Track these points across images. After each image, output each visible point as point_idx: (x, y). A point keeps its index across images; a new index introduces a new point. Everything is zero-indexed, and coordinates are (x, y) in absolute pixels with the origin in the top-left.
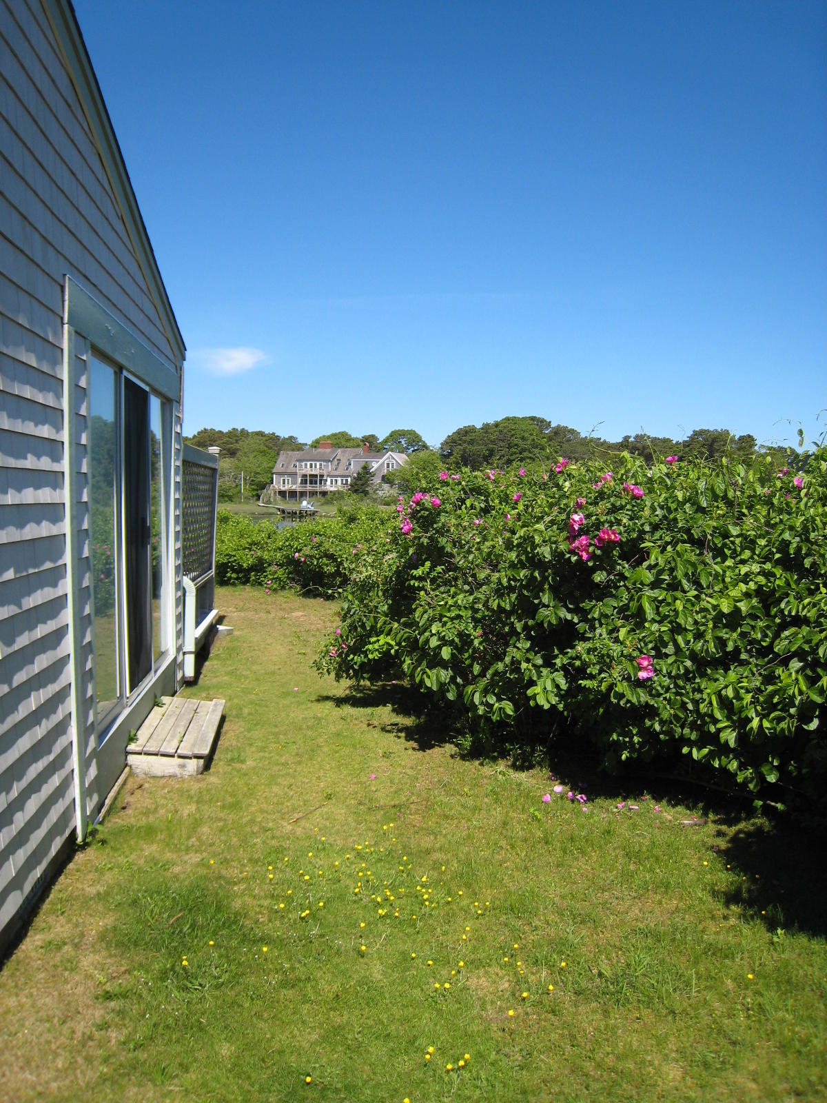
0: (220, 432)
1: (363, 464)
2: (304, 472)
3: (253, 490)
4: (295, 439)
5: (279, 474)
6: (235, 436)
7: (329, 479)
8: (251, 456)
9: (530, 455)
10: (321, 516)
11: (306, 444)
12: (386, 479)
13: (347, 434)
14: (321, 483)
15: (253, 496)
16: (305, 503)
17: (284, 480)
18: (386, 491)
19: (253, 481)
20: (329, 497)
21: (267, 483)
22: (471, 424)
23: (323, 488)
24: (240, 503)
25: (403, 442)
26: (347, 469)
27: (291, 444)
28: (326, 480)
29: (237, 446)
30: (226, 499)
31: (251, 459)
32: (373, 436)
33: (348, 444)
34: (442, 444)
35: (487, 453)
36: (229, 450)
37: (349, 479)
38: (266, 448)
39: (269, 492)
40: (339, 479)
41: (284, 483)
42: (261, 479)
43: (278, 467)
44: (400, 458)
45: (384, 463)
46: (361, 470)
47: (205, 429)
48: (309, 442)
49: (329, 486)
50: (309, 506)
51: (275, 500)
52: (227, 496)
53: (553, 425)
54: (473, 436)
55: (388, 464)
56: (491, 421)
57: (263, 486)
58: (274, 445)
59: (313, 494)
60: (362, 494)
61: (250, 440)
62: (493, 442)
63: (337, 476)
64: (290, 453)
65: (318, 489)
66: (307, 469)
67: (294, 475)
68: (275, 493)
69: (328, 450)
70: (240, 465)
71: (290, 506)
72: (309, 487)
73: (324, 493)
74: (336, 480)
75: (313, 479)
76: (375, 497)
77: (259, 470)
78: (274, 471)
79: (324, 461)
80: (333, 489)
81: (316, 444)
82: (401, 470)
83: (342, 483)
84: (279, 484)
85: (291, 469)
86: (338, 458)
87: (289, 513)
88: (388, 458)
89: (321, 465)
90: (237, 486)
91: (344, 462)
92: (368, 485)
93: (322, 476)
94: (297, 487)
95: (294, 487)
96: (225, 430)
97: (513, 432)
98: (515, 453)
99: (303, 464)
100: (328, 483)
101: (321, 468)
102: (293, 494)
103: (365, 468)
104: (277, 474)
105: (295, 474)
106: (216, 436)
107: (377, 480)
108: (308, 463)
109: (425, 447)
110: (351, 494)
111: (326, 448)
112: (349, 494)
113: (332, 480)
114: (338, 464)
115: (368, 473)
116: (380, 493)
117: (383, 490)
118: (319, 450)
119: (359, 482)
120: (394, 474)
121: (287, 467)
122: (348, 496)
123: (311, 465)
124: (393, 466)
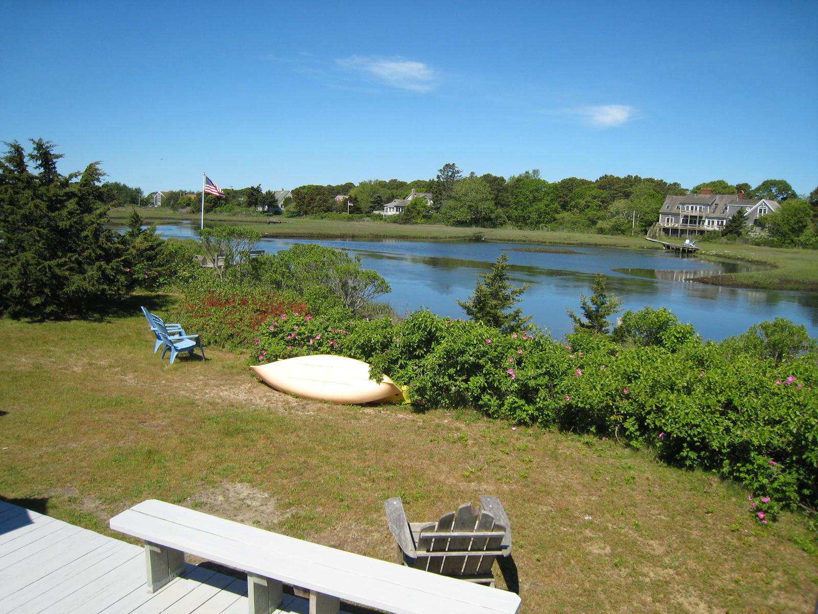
0: (618, 178)
1: (738, 209)
2: (686, 213)
3: (642, 226)
4: (679, 185)
5: (664, 214)
6: (630, 181)
7: (707, 221)
8: (642, 198)
10: (701, 254)
11: (688, 190)
12: (757, 223)
13: (724, 183)
14: (699, 223)
15: (642, 231)
16: (687, 242)
17: (668, 219)
18: (757, 233)
19: (642, 219)
20: (706, 235)
21: (654, 221)
23: (701, 228)
24: (631, 236)
25: (773, 191)
26: (723, 212)
27: (675, 189)
28: (704, 221)
29: (631, 190)
30: (620, 232)
31: (642, 201)
32: (746, 185)
33: (723, 191)
34: (812, 194)
36: (624, 193)
37: (725, 221)
38: (654, 192)
39: (655, 228)
40: (716, 221)
41: (668, 221)
42: (650, 218)
43: (664, 209)
44: (773, 205)
45: (757, 208)
46: (736, 214)
47: (606, 175)
48: (691, 188)
49: (706, 226)
50: (692, 245)
51: (659, 235)
52: (620, 230)
55: (761, 211)
57: (650, 224)
58: (661, 190)
59: (692, 232)
60: (736, 235)
61: (642, 186)
63: (714, 218)
64: (674, 197)
65: (697, 228)
66: (689, 211)
67: (677, 215)
68: (660, 230)
69: (708, 196)
70: (633, 205)
71: (674, 242)
72: (689, 226)
73: (702, 232)
74: (713, 222)
75: (693, 220)
76: (747, 238)
77: (648, 210)
78: (660, 211)
79: (704, 205)
80: (710, 228)
81: (697, 190)
82: (773, 216)
83: (718, 224)
84: (663, 222)
85: (675, 210)
86: (716, 202)
87: (673, 249)
88: (761, 204)
89: (700, 208)
90: (629, 221)
91: (721, 206)
92: (742, 227)
93: (701, 217)
94: (679, 225)
95: (676, 225)
96: (622, 177)
99: (686, 207)
100: (706, 223)
101: (700, 210)
102: (675, 231)
103: (740, 213)
104: (663, 214)
105: (679, 215)
106: (615, 181)
107: (750, 224)
108: (690, 207)
109: (794, 195)
110: (726, 234)
111: (706, 194)
112: (724, 234)
113: (709, 222)
114: (716, 208)
115: (742, 217)
116: (752, 235)
117: (754, 232)
118: (700, 195)
119: (734, 225)
120: (766, 219)
121: (672, 209)
122: (723, 236)
123: (692, 208)
124: (765, 212)
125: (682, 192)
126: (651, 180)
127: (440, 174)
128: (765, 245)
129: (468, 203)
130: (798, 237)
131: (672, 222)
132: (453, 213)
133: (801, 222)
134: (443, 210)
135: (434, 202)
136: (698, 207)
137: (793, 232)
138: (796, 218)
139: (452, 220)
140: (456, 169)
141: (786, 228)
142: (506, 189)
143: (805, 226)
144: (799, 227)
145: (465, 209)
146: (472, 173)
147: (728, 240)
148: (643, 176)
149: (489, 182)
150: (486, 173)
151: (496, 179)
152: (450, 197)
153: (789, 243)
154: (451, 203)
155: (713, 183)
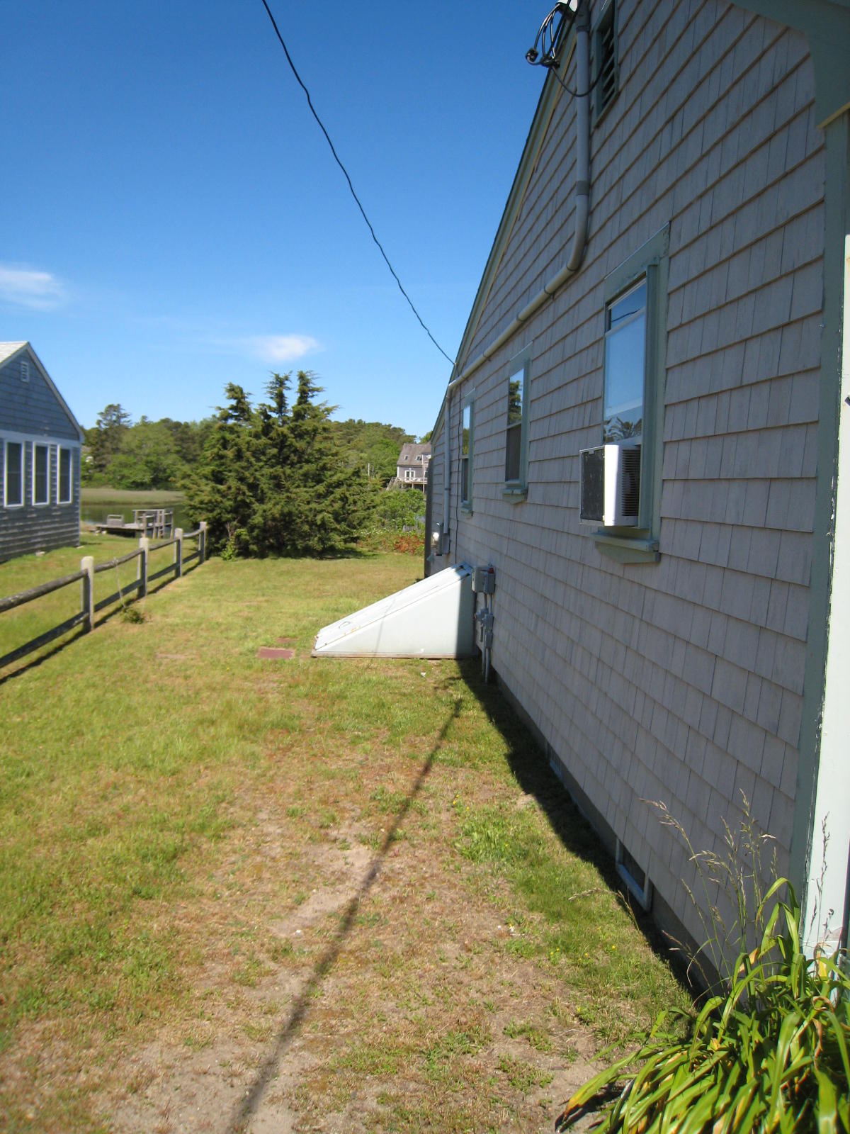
125: (411, 439)
126: (377, 425)
127: (101, 419)
129: (145, 458)
131: (412, 476)
132: (126, 472)
134: (110, 467)
135: (95, 457)
139: (124, 482)
140: (123, 412)
142: (192, 439)
145: (141, 466)
146: (144, 418)
148: (368, 420)
149: (170, 428)
150: (163, 418)
151: (178, 425)
152: (116, 450)
154: (121, 458)
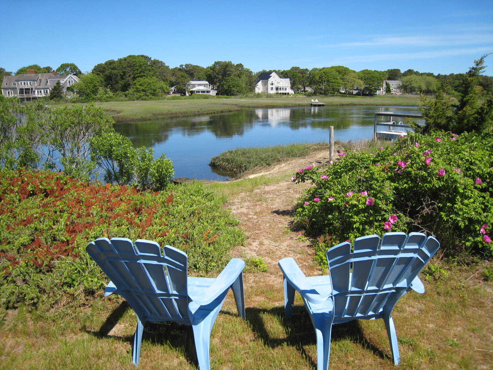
1: (56, 82)
2: (21, 87)
5: (5, 89)
7: (36, 91)
9: (145, 74)
11: (12, 72)
12: (68, 89)
13: (38, 66)
14: (32, 93)
17: (9, 92)
20: (38, 100)
22: (112, 59)
23: (34, 96)
25: (68, 70)
26: (46, 85)
27: (4, 73)
28: (35, 91)
32: (49, 67)
33: (39, 71)
34: (93, 71)
35: (122, 74)
37: (48, 90)
40: (42, 91)
41: (9, 94)
43: (4, 85)
44: (76, 78)
45: (67, 80)
46: (55, 85)
49: (36, 95)
53: (152, 59)
54: (114, 65)
55: (69, 82)
56: (122, 58)
59: (28, 99)
60: (59, 98)
62: (125, 68)
63: (41, 89)
65: (31, 97)
66: (23, 85)
67: (14, 89)
69: (33, 75)
72: (25, 96)
73: (35, 98)
74: (41, 92)
75: (27, 91)
76: (66, 99)
78: (2, 87)
79: (32, 81)
80: (39, 96)
81: (21, 72)
82: (79, 84)
83: (44, 93)
85: (12, 86)
86: (39, 78)
88: (69, 78)
91: (44, 81)
92: (62, 93)
93: (32, 89)
94: (18, 96)
97: (135, 63)
98: (137, 74)
99: (20, 83)
100: (36, 92)
101: (30, 84)
103: (58, 83)
105: (16, 88)
107: (65, 90)
108: (23, 83)
110: (53, 98)
111: (31, 73)
112: (51, 98)
113: (38, 91)
114: (40, 82)
115: (60, 86)
116: (69, 97)
117: (70, 95)
118: (28, 75)
119: (56, 92)
120: (74, 86)
121: (10, 85)
122: (51, 99)
123: (24, 84)
124: (72, 82)
128: (78, 103)
130: (96, 95)
131: (12, 94)
133: (96, 86)
136: (29, 82)
137: (93, 93)
138: (93, 84)
141: (88, 91)
143: (98, 89)
144: (96, 89)
147: (56, 101)
153: (92, 100)
155: (31, 67)
